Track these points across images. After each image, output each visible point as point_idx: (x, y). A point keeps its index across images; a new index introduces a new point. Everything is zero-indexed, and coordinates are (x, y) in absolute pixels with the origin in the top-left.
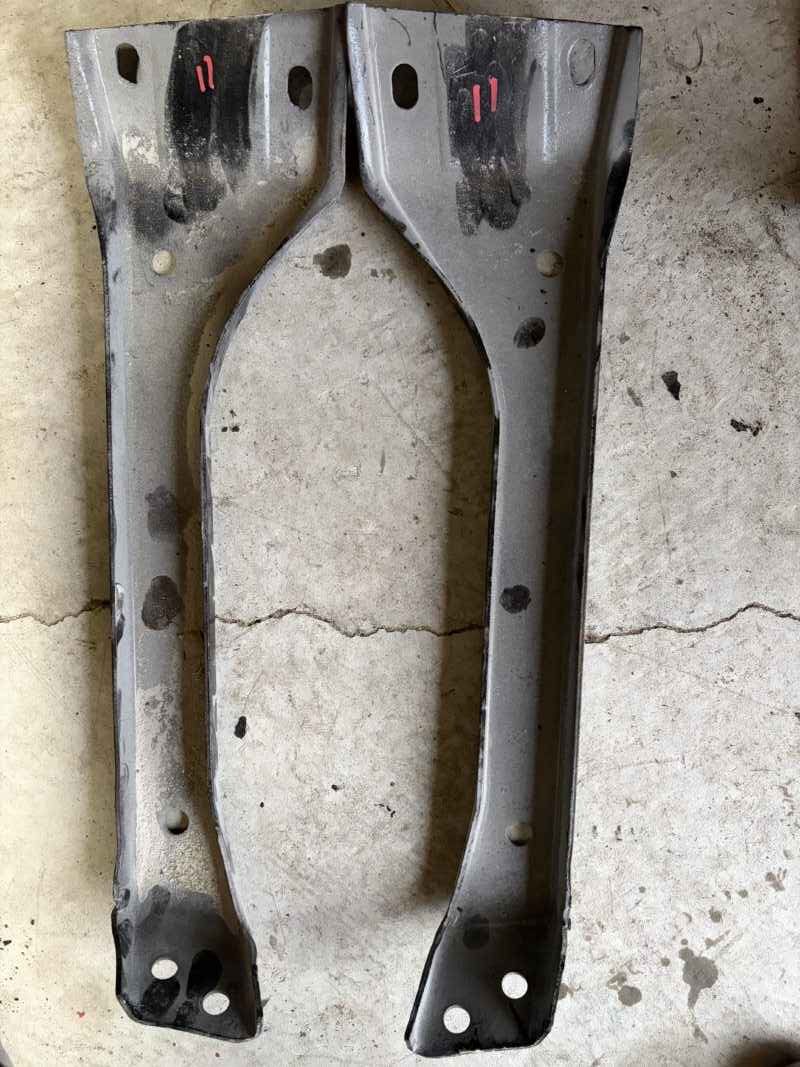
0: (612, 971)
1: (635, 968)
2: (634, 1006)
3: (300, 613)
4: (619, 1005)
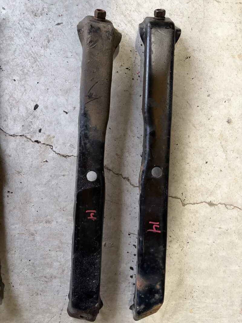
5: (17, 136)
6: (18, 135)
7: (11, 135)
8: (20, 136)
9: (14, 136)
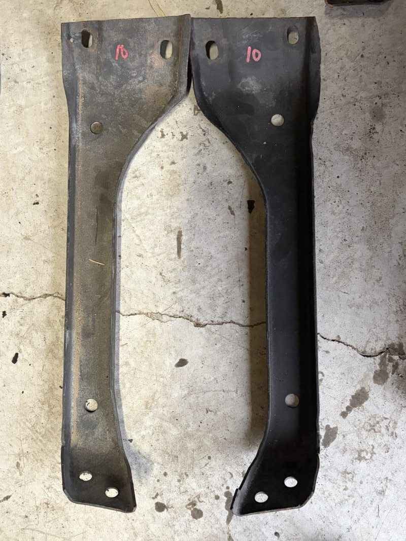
0: (189, 500)
1: (202, 499)
2: (198, 520)
3: (56, 297)
4: (191, 518)
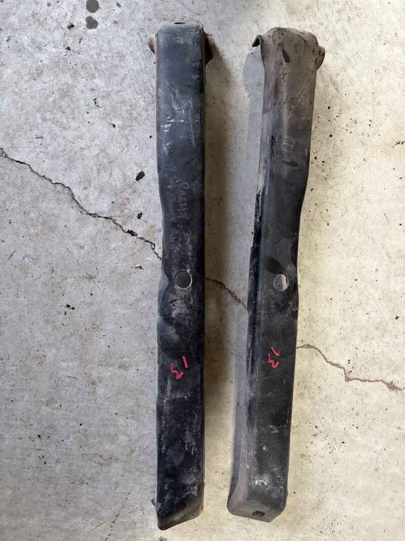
5: (100, 217)
6: (102, 215)
7: (90, 214)
8: (106, 218)
9: (95, 217)
